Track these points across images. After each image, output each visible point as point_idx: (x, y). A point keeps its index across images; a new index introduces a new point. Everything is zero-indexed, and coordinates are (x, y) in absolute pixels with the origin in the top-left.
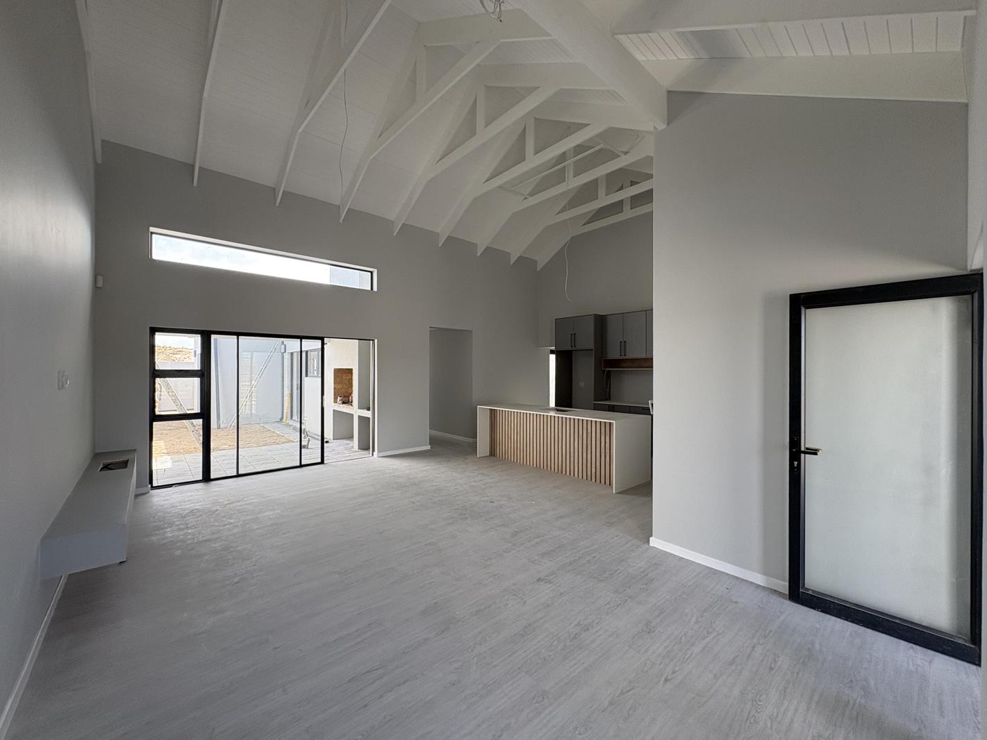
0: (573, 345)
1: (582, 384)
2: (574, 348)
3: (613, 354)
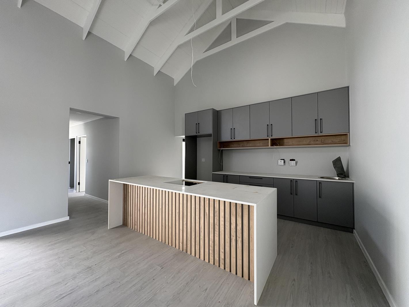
0: (198, 132)
2: (198, 134)
3: (226, 137)
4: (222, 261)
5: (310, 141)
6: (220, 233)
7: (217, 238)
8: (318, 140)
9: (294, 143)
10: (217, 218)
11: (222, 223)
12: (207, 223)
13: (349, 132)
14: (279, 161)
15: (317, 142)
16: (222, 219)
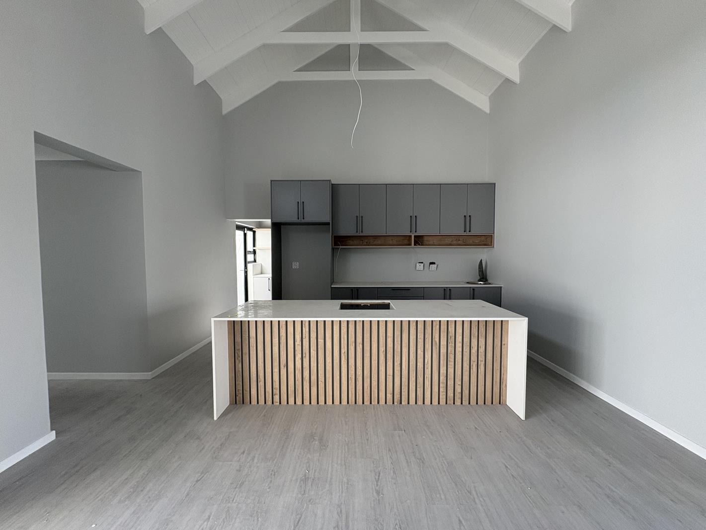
0: (301, 217)
1: (296, 265)
2: (301, 221)
4: (458, 396)
5: (452, 240)
6: (456, 362)
7: (451, 371)
8: (460, 239)
9: (435, 241)
10: (451, 345)
11: (459, 349)
12: (437, 354)
13: (494, 233)
14: (418, 265)
15: (459, 242)
16: (459, 345)
